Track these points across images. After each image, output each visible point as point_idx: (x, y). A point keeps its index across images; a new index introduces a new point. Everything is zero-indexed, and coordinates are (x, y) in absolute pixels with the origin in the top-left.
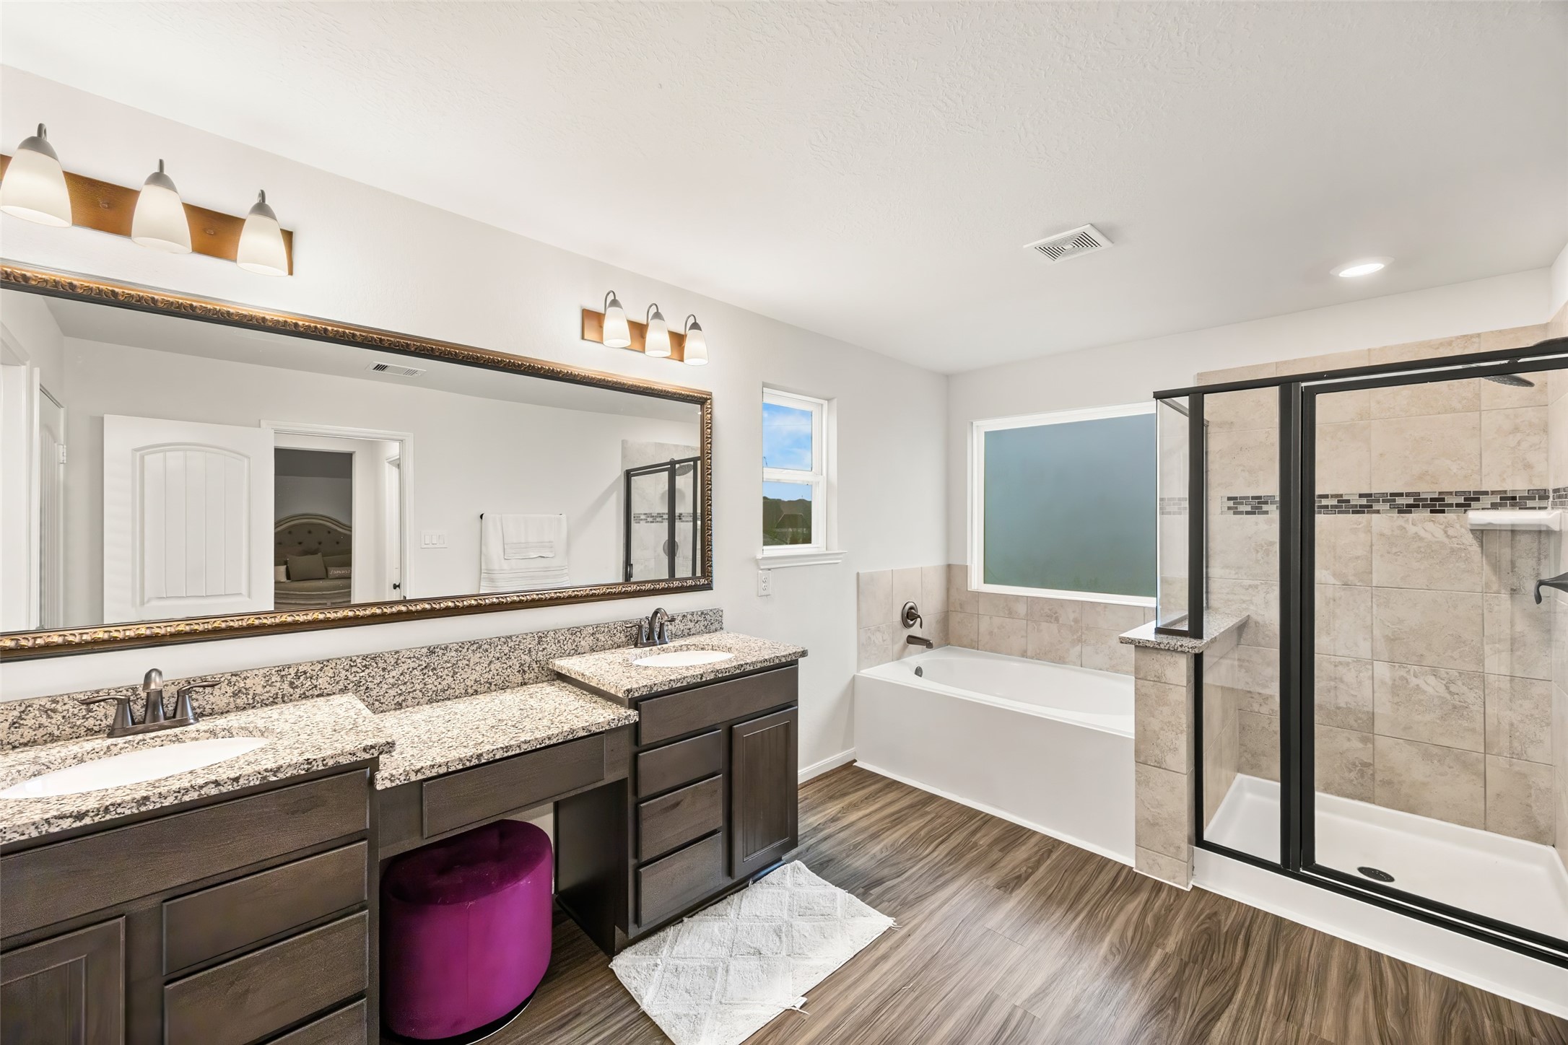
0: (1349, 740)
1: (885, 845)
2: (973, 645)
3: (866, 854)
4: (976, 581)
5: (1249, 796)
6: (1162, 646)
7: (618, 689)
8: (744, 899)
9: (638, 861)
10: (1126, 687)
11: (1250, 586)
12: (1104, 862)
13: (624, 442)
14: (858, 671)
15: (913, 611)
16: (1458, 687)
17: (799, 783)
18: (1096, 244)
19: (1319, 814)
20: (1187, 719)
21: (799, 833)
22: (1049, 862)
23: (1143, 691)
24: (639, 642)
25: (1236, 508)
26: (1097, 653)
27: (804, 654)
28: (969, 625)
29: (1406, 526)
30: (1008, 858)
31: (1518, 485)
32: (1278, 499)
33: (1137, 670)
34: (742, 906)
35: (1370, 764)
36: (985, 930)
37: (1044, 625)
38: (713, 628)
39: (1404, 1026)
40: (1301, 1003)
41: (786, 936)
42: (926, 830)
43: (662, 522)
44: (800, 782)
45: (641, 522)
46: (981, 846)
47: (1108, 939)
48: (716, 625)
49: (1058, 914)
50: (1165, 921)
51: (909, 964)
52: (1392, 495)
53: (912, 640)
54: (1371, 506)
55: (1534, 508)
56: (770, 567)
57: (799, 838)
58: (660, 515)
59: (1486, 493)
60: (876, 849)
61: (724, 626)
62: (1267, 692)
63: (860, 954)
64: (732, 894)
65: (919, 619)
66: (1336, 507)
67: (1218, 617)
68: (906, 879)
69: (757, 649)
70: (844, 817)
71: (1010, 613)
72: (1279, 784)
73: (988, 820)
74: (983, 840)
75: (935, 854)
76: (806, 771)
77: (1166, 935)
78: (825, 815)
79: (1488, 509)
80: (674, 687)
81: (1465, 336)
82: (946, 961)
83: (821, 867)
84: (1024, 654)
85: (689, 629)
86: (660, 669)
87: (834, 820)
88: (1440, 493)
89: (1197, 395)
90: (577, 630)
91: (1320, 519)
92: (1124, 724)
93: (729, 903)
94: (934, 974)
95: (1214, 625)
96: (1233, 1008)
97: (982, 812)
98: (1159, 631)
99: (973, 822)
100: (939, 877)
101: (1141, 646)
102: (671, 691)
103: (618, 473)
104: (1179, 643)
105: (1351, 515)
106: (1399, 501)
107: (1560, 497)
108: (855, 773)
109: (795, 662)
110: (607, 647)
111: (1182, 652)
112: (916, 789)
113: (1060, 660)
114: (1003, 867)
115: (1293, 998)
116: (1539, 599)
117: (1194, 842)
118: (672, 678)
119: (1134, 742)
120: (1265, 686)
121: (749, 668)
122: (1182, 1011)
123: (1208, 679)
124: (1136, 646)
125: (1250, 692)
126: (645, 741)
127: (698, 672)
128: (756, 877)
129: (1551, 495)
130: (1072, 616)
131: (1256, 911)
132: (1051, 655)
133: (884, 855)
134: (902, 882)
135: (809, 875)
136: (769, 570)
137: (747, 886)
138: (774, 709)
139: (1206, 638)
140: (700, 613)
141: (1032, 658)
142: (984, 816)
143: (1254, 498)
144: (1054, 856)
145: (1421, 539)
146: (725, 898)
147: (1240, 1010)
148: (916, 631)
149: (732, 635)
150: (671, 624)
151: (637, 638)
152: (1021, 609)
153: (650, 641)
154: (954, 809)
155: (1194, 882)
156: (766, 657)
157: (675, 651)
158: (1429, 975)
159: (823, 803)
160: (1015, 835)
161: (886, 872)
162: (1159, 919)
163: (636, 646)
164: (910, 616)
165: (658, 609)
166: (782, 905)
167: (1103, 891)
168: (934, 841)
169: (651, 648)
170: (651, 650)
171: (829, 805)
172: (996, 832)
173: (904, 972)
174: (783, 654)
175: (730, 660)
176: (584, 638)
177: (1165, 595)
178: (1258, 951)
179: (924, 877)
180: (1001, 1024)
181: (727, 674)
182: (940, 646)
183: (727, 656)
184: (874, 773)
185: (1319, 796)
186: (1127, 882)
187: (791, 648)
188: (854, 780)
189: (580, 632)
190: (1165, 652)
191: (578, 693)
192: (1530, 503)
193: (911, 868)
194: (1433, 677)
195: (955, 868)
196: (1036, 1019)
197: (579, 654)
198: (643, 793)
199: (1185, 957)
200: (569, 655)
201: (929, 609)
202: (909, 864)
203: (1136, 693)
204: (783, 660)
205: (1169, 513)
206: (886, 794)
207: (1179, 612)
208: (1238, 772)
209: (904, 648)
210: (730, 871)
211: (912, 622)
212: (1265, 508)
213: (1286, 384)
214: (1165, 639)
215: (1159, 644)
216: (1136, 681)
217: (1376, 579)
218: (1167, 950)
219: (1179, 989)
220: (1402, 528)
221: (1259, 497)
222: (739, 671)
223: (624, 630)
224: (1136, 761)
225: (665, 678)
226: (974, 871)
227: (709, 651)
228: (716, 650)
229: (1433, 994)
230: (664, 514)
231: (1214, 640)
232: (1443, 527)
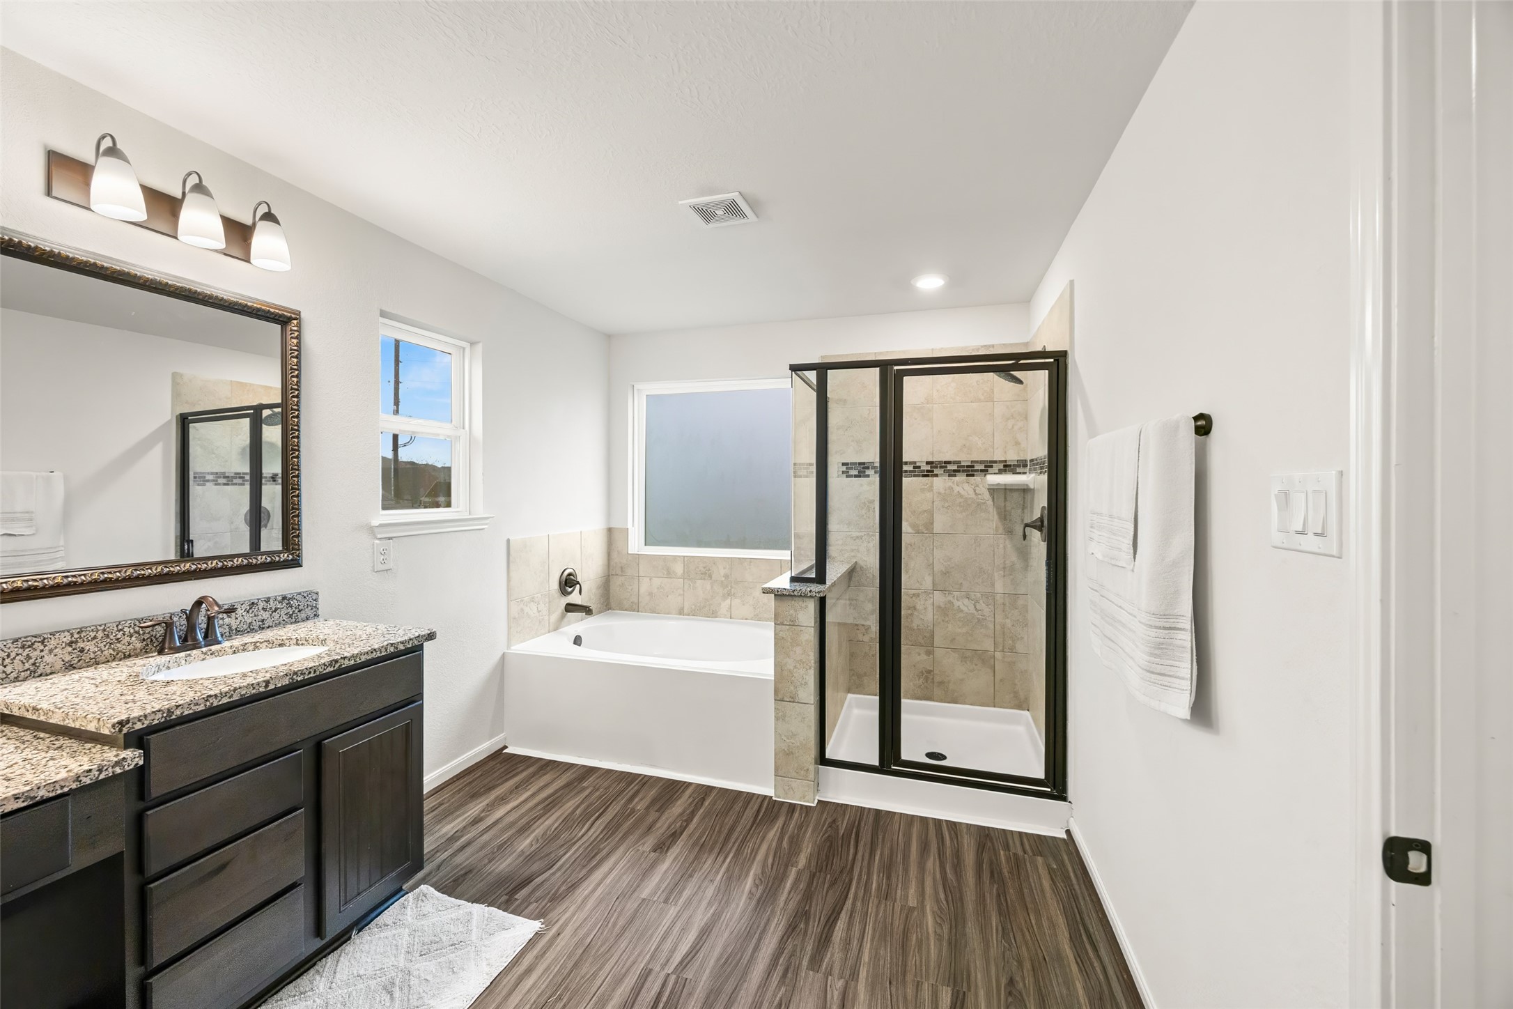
0: (919, 654)
1: (535, 836)
2: (635, 608)
3: (512, 854)
4: (636, 543)
5: (856, 711)
6: (796, 593)
7: (101, 723)
8: (342, 959)
9: (146, 968)
10: (766, 634)
11: (857, 537)
12: (750, 796)
13: (175, 375)
14: (509, 647)
15: (572, 577)
16: (981, 605)
17: (424, 793)
18: (744, 216)
19: (905, 717)
20: (814, 656)
21: (425, 852)
22: (701, 811)
23: (781, 634)
24: (167, 645)
25: (848, 472)
26: (744, 605)
27: (431, 636)
28: (630, 588)
29: (953, 486)
30: (664, 818)
31: (1012, 457)
32: (877, 464)
33: (776, 616)
34: (338, 970)
35: (931, 671)
36: (640, 901)
37: (699, 582)
38: (303, 615)
39: (957, 875)
40: (894, 879)
41: (401, 989)
42: (583, 806)
43: (244, 485)
44: (426, 791)
45: (207, 484)
46: (639, 810)
47: (752, 874)
48: (309, 612)
49: (709, 861)
50: (798, 839)
51: (556, 969)
52: (946, 462)
53: (571, 608)
54: (933, 471)
55: (1020, 473)
56: (390, 535)
57: (425, 858)
58: (239, 476)
59: (995, 462)
60: (525, 844)
61: (320, 612)
62: (867, 623)
63: (498, 979)
64: (325, 957)
65: (578, 586)
66: (911, 471)
67: (836, 564)
68: (559, 869)
69: (364, 637)
70: (488, 816)
71: (669, 573)
72: (877, 698)
73: (646, 781)
74: (640, 805)
75: (592, 830)
76: (432, 777)
77: (797, 854)
78: (466, 818)
79: (997, 474)
80: (215, 704)
81: (986, 346)
82: (599, 949)
83: (452, 887)
84: (681, 612)
85: (263, 621)
86: (191, 684)
87: (476, 821)
88: (972, 461)
89: (822, 369)
90: (34, 639)
91: (906, 481)
92: (765, 668)
93: (318, 972)
94: (584, 970)
95: (834, 572)
96: (849, 902)
97: (641, 775)
98: (793, 580)
99: (630, 788)
100: (593, 857)
101: (779, 595)
102: (210, 712)
103: (164, 415)
104: (809, 589)
105: (921, 478)
106: (950, 467)
107: (1034, 465)
108: (505, 761)
109: (421, 647)
110: (102, 659)
111: (811, 597)
112: (573, 765)
113: (713, 614)
114: (658, 828)
115: (889, 878)
116: (1025, 537)
117: (819, 762)
118: (212, 693)
119: (773, 682)
120: (866, 619)
121: (347, 663)
122: (811, 920)
123: (829, 618)
124: (775, 595)
125: (857, 625)
126: (157, 789)
127: (260, 678)
128: (360, 926)
129: (1029, 463)
130: (722, 572)
131: (863, 809)
132: (706, 611)
133: (533, 849)
134: (554, 874)
135: (438, 900)
136: (390, 539)
137: (349, 938)
138: (386, 711)
139: (829, 582)
140: (280, 598)
141: (688, 615)
142: (643, 778)
143: (860, 464)
144: (706, 803)
145: (961, 496)
146: (315, 964)
147: (854, 904)
148: (575, 598)
149: (331, 622)
150: (229, 617)
151: (164, 640)
152: (679, 569)
153: (188, 642)
154: (612, 778)
155: (819, 796)
156: (376, 646)
157: (234, 653)
158: (969, 826)
159: (462, 805)
160: (672, 789)
161: (535, 867)
162: (793, 839)
163: (161, 652)
164: (568, 583)
165: (203, 597)
166: (397, 949)
167: (748, 827)
168: (590, 818)
169: (188, 652)
170: (190, 655)
171: (471, 805)
172: (653, 793)
173: (550, 981)
174: (399, 640)
175: (319, 656)
176: (51, 651)
177: (797, 548)
178: (865, 844)
179: (578, 860)
180: (655, 997)
181: (312, 675)
182: (600, 612)
183: (321, 650)
184: (527, 756)
185: (905, 702)
186: (768, 810)
187: (413, 631)
188: (503, 770)
189: (43, 642)
190: (797, 598)
191: (28, 738)
192: (1019, 470)
193: (565, 854)
194: (967, 599)
195: (611, 841)
196: (688, 981)
197: (41, 675)
198: (153, 867)
199: (813, 869)
200: (16, 679)
201: (589, 575)
202: (562, 852)
203: (775, 638)
204: (401, 647)
205: (800, 477)
206: (541, 777)
207: (808, 561)
208: (849, 692)
209: (563, 617)
210: (319, 930)
211: (570, 590)
212: (868, 472)
213: (884, 366)
214: (798, 586)
215: (793, 591)
216: (775, 627)
217: (938, 527)
218: (799, 867)
219: (809, 902)
220: (951, 488)
221: (864, 463)
222: (332, 669)
223: (138, 633)
224: (775, 700)
225: (199, 694)
226: (632, 838)
227: (292, 647)
228: (302, 644)
229: (972, 841)
230: (246, 474)
231: (834, 584)
232: (973, 487)
